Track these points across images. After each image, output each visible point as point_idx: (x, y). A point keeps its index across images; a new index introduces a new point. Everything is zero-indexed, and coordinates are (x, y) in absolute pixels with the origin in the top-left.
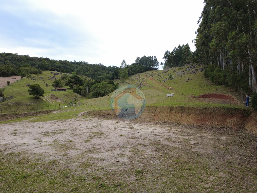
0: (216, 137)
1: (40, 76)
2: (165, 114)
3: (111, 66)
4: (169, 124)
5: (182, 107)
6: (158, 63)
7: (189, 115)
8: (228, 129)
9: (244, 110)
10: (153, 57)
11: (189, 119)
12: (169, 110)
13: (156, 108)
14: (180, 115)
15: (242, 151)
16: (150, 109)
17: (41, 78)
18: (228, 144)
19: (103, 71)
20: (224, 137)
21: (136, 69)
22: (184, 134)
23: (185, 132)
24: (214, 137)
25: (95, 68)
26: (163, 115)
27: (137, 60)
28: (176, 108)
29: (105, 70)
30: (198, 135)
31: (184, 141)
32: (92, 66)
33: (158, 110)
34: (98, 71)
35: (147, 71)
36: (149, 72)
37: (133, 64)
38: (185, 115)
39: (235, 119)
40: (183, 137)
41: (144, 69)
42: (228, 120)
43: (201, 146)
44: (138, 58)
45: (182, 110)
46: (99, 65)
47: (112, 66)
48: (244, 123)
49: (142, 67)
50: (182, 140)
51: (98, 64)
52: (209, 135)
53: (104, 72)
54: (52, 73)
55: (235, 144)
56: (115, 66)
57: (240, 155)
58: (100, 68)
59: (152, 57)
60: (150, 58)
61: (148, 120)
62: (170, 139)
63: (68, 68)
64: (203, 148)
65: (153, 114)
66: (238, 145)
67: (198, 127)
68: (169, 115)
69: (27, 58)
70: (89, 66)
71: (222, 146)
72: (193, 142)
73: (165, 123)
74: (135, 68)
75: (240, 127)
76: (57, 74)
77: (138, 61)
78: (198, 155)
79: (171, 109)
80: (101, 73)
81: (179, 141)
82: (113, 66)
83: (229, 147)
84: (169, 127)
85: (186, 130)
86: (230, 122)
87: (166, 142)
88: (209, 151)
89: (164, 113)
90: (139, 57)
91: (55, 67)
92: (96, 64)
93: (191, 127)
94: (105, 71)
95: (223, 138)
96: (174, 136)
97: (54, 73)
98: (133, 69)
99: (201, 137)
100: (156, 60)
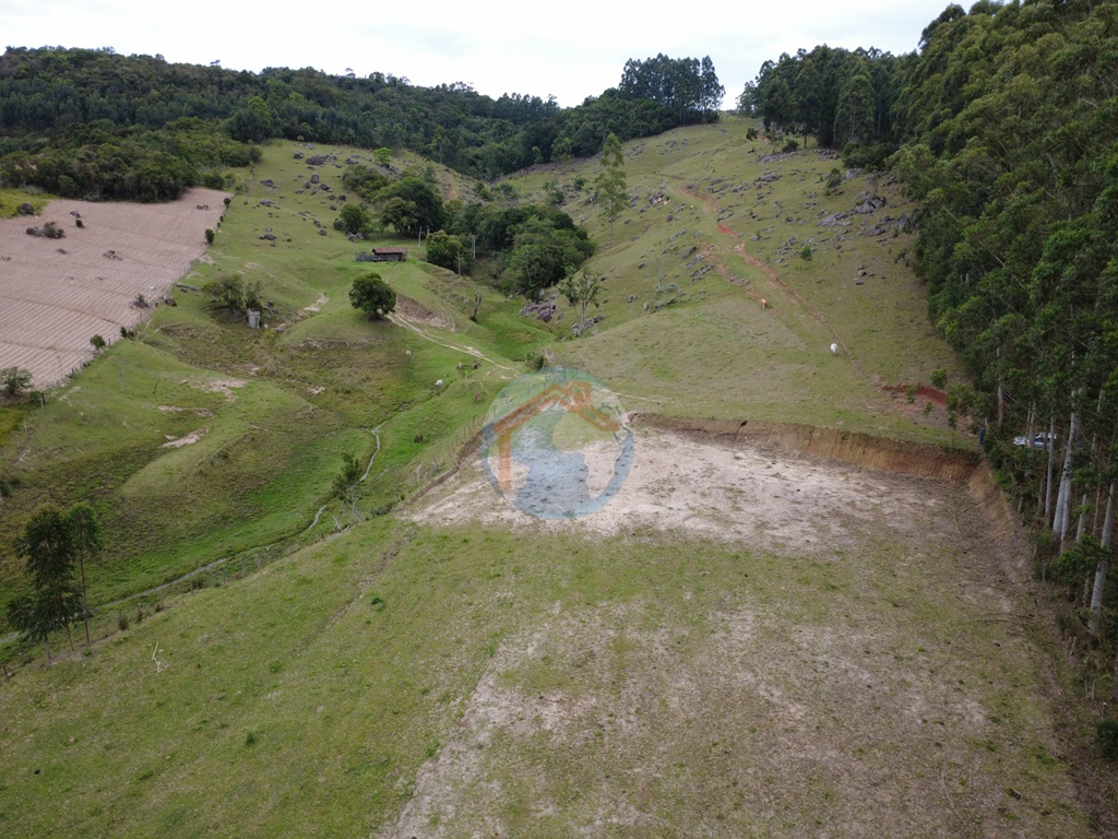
0: (921, 500)
1: (263, 174)
2: (832, 444)
3: (510, 97)
4: (840, 465)
5: (866, 435)
6: (718, 92)
7: (879, 452)
8: (943, 484)
9: (973, 454)
10: (701, 61)
11: (877, 460)
12: (839, 438)
13: (812, 430)
14: (860, 450)
15: (950, 527)
16: (800, 430)
17: (269, 183)
18: (935, 514)
19: (478, 119)
20: (933, 501)
21: (628, 118)
22: (870, 493)
23: (872, 489)
24: (917, 501)
25: (444, 110)
26: (827, 445)
27: (628, 72)
28: (854, 435)
29: (486, 116)
30: (894, 496)
31: (875, 508)
32: (431, 98)
33: (817, 435)
34: (458, 122)
35: (674, 127)
36: (680, 134)
37: (610, 93)
38: (871, 451)
39: (956, 467)
40: (872, 500)
41: (660, 120)
42: (945, 467)
43: (899, 518)
44: (631, 63)
45: (866, 440)
46: (456, 87)
47: (514, 94)
48: (968, 476)
49: (649, 107)
50: (870, 507)
51: (453, 86)
52: (910, 496)
53: (482, 127)
54: (297, 157)
55: (944, 513)
56: (527, 96)
57: (945, 532)
58: (464, 104)
59: (696, 62)
60: (686, 66)
61: (797, 452)
62: (852, 504)
63: (347, 124)
64: (901, 522)
65: (807, 442)
66: (948, 517)
67: (893, 477)
68: (838, 446)
69: (166, 76)
70: (416, 99)
71: (926, 518)
72: (887, 511)
73: (832, 463)
74: (622, 115)
75: (962, 481)
76: (321, 163)
77: (632, 80)
78: (896, 532)
79: (844, 436)
80: (472, 135)
81: (867, 508)
82: (519, 96)
83: (935, 519)
84: (842, 474)
85: (872, 483)
86: (949, 471)
87: (848, 510)
88: (909, 526)
89: (829, 442)
90: (635, 59)
91: (295, 119)
92: (444, 85)
93: (881, 476)
94: (486, 120)
95: (931, 502)
96: (858, 497)
97: (307, 157)
98: (610, 120)
99: (898, 500)
100: (711, 77)
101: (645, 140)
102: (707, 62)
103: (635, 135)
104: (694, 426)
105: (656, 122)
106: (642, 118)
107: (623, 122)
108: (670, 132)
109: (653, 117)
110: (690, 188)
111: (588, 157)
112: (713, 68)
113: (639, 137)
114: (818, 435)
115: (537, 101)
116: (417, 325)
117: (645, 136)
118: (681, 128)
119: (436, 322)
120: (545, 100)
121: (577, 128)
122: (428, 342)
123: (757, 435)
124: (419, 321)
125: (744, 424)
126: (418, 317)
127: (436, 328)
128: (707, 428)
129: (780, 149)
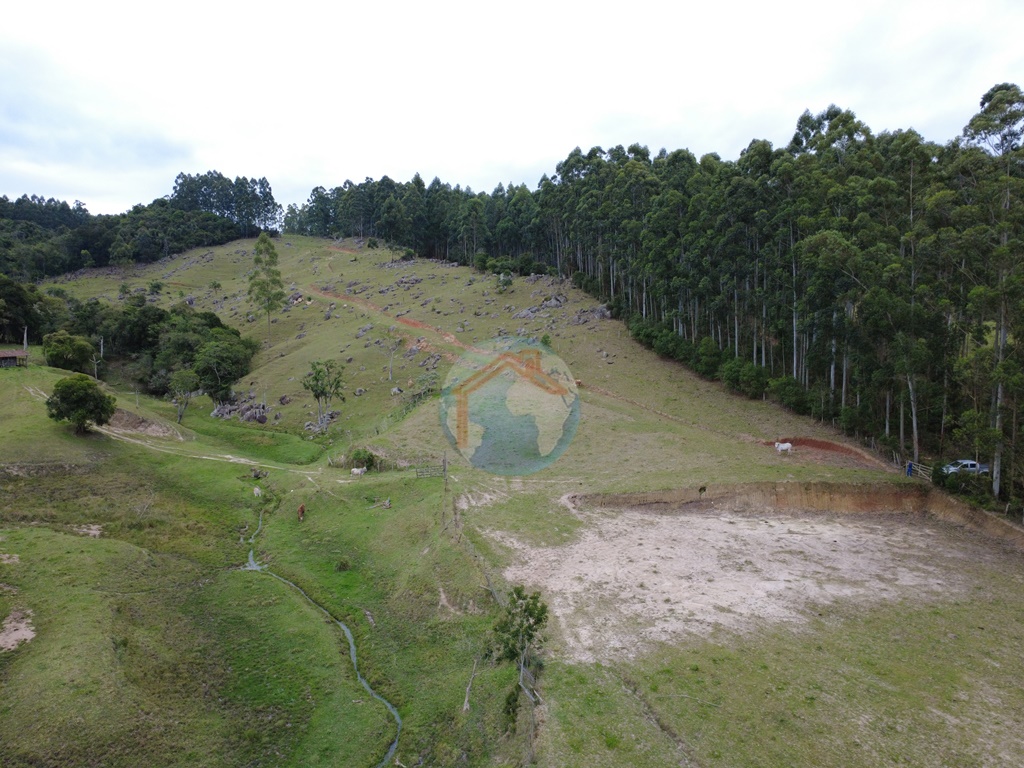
2: (799, 496)
5: (826, 483)
6: (277, 210)
7: (844, 496)
8: (910, 515)
9: (923, 486)
10: (257, 181)
12: (803, 489)
14: (826, 497)
16: (763, 487)
26: (795, 497)
27: (181, 185)
28: (815, 484)
29: (3, 216)
38: (837, 497)
39: (913, 499)
42: (904, 501)
44: (182, 177)
48: (926, 504)
53: (3, 227)
59: (253, 181)
60: (242, 183)
61: (770, 509)
65: (774, 497)
68: (805, 497)
74: (182, 224)
75: (924, 510)
79: (807, 487)
86: (909, 504)
89: (795, 494)
90: (186, 173)
94: (5, 221)
98: (170, 229)
100: (268, 196)
101: (212, 249)
102: (264, 183)
103: (199, 244)
104: (650, 499)
105: (219, 232)
106: (204, 228)
107: (184, 231)
108: (234, 243)
109: (216, 228)
110: (326, 289)
111: (150, 263)
112: (270, 189)
113: (204, 246)
114: (782, 489)
115: (65, 206)
116: (131, 436)
117: (210, 245)
118: (245, 240)
119: (154, 430)
120: (72, 205)
121: (133, 235)
122: (168, 455)
123: (722, 498)
124: (129, 432)
125: (703, 489)
126: (125, 426)
127: (157, 438)
128: (666, 498)
129: (398, 258)
